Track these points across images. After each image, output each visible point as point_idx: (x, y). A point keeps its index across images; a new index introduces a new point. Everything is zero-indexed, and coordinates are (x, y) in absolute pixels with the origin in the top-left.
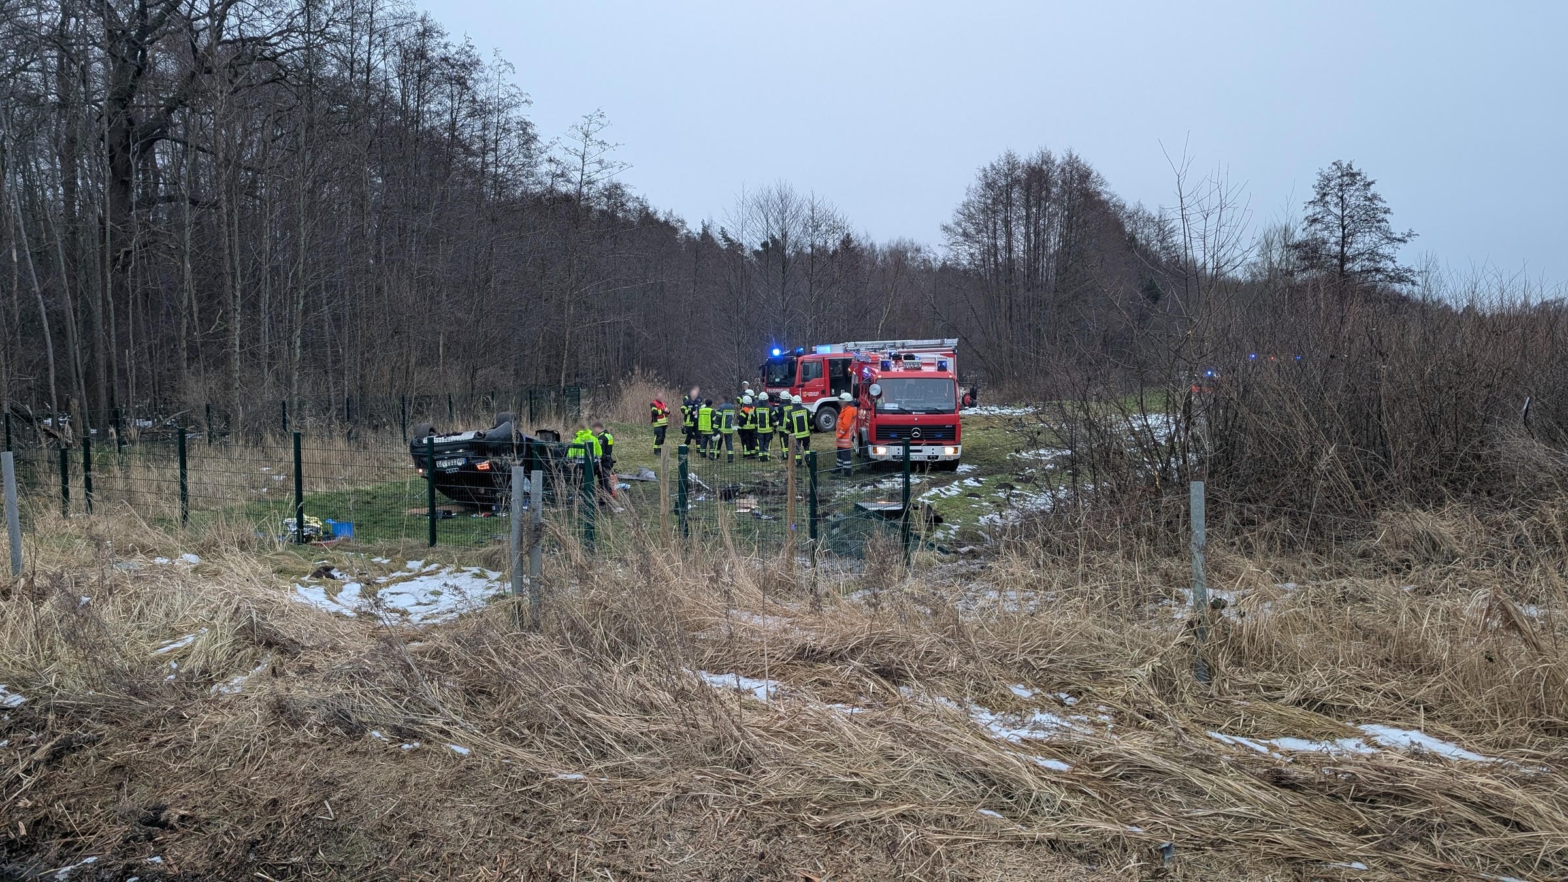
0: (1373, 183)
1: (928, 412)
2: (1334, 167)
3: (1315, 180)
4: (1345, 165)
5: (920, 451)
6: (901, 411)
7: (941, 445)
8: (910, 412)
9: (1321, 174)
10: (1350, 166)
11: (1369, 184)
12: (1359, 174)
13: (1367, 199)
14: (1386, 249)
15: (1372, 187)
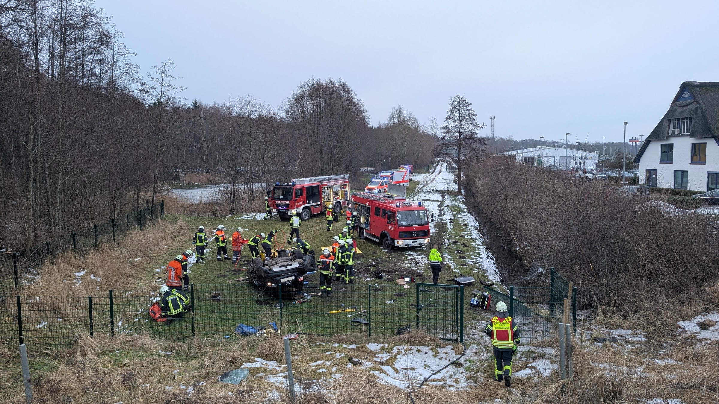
0: (471, 104)
1: (418, 225)
2: (457, 97)
3: (450, 102)
4: (460, 97)
5: (416, 242)
6: (408, 225)
7: (423, 238)
8: (412, 225)
9: (451, 100)
10: (462, 98)
11: (469, 105)
12: (465, 100)
13: (468, 110)
14: (475, 131)
15: (470, 106)
